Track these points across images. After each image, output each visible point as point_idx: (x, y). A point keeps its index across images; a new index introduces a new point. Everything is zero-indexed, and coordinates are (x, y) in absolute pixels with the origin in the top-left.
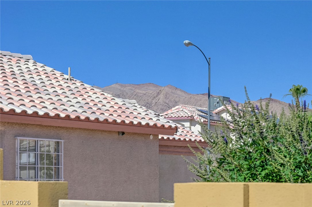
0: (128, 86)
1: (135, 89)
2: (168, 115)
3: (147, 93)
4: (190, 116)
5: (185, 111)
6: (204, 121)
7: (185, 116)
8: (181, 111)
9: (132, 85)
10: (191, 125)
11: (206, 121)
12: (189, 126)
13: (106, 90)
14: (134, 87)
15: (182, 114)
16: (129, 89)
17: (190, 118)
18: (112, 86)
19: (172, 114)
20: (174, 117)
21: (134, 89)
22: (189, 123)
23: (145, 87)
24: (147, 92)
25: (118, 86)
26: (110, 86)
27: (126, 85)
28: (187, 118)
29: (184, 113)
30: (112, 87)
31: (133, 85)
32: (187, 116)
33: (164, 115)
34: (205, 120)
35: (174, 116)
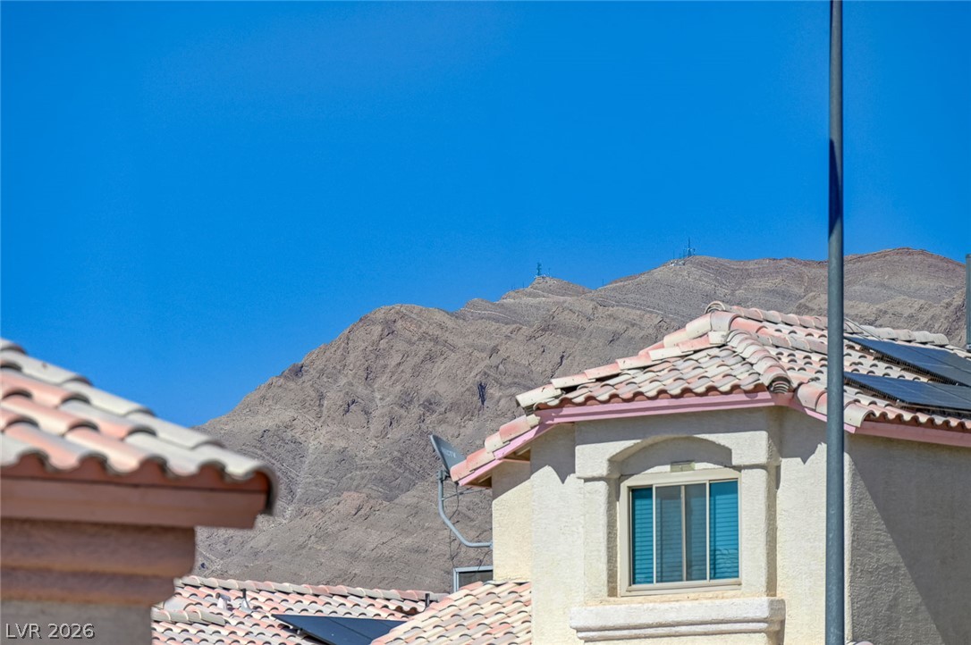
0: (763, 275)
1: (806, 291)
2: (611, 382)
3: (886, 312)
4: (766, 381)
5: (738, 350)
6: (869, 417)
7: (735, 388)
8: (716, 352)
9: (784, 262)
10: (781, 447)
11: (891, 416)
12: (763, 459)
13: (619, 303)
14: (800, 278)
15: (714, 372)
16: (767, 292)
17: (766, 395)
18: (659, 273)
19: (641, 377)
20: (653, 393)
21: (797, 290)
22: (763, 435)
23: (874, 278)
24: (882, 306)
25: (697, 272)
26: (643, 278)
27: (751, 266)
28: (743, 397)
29: (731, 361)
30: (657, 282)
31: (792, 266)
32: (747, 381)
33: (584, 386)
34: (880, 407)
35: (650, 389)
